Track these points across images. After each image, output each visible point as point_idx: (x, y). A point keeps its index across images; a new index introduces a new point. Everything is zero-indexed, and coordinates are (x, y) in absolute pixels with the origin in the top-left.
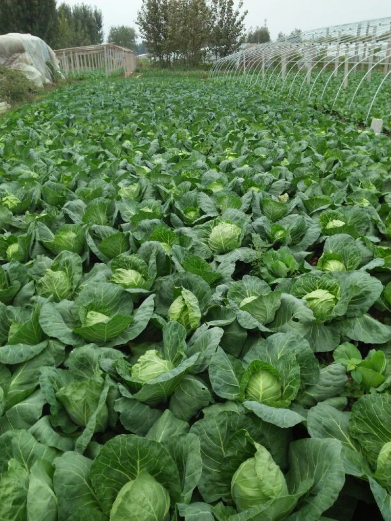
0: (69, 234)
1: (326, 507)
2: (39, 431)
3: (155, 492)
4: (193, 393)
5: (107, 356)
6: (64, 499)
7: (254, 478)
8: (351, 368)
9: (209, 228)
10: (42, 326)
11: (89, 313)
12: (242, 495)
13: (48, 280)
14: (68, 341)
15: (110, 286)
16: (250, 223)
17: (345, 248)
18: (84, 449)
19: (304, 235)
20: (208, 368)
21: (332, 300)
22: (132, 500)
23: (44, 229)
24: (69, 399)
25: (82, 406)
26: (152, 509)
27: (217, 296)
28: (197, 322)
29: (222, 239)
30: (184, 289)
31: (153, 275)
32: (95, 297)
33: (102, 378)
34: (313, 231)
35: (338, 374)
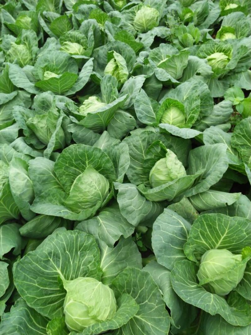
0: (26, 18)
1: (213, 183)
2: (17, 145)
3: (98, 178)
4: (124, 121)
5: (61, 101)
6: (38, 183)
7: (165, 169)
8: (236, 103)
9: (134, 12)
10: (12, 80)
11: (46, 73)
12: (157, 180)
13: (14, 51)
14: (32, 91)
15: (59, 53)
16: (166, 8)
17: (238, 22)
18: (49, 156)
19: (207, 16)
20: (133, 104)
21: (226, 59)
22: (83, 182)
23: (6, 15)
24: (36, 126)
25: (46, 130)
26: (97, 188)
27: (140, 59)
28: (125, 78)
29: (144, 20)
30: (115, 52)
31: (91, 45)
32: (49, 61)
33: (58, 113)
34: (214, 12)
35: (226, 108)
